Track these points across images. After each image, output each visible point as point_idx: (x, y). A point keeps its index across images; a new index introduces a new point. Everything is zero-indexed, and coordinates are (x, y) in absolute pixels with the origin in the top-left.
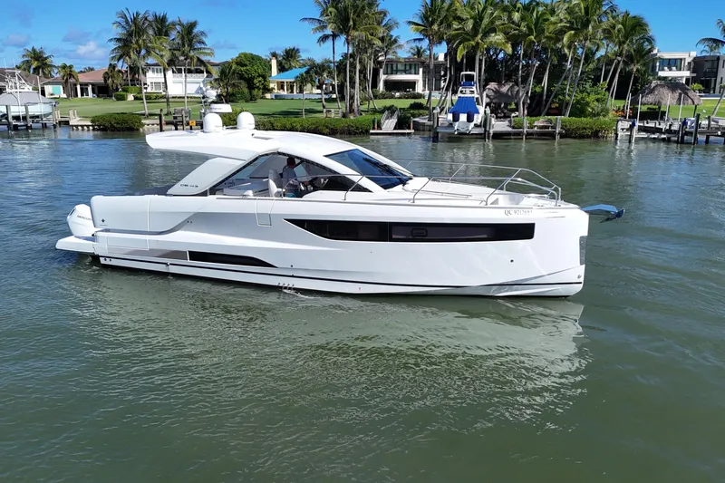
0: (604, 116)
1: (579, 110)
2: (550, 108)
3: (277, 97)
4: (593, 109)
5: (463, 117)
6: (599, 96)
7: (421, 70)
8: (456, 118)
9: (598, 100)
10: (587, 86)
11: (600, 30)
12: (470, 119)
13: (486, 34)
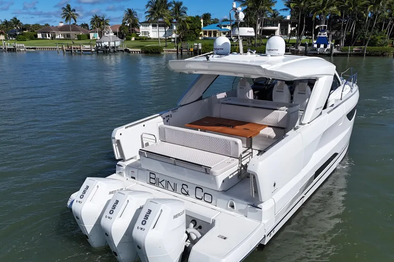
0: (386, 46)
1: (373, 43)
2: (355, 43)
3: (205, 39)
4: (380, 43)
5: (322, 46)
6: (382, 37)
7: (279, 25)
8: (319, 46)
9: (382, 38)
10: (376, 32)
11: (386, 5)
12: (325, 47)
13: (328, 7)
